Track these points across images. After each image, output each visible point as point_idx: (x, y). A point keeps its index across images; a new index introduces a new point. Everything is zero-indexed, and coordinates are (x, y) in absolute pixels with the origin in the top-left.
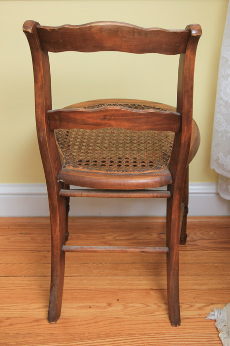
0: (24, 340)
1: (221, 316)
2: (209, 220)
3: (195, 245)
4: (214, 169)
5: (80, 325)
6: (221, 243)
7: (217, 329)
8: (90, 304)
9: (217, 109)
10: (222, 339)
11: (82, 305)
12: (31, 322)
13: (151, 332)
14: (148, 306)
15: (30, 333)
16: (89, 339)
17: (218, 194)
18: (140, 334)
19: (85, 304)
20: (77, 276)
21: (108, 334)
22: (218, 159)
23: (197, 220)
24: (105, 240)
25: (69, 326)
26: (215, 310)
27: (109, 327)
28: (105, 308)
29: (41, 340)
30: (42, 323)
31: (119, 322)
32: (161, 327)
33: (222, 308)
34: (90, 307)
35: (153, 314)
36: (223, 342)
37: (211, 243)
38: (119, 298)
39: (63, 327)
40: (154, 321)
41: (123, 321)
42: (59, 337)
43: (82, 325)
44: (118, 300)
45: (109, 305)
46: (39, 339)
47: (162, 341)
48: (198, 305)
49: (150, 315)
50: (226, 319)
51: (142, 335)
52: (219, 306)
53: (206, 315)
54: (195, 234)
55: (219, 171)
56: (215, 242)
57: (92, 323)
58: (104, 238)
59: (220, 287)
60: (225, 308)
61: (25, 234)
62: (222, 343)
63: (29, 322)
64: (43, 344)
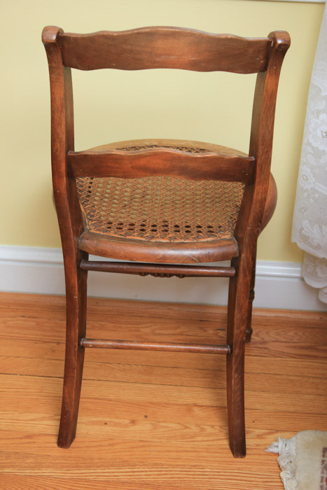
0: (8, 461)
1: (287, 449)
2: (289, 315)
3: (265, 348)
4: (296, 243)
5: (87, 447)
6: (302, 348)
7: (279, 466)
8: (107, 420)
9: (303, 159)
10: (284, 480)
11: (95, 419)
12: (21, 438)
13: (186, 463)
14: (186, 428)
15: (16, 453)
16: (99, 467)
17: (302, 279)
18: (170, 465)
19: (99, 419)
21: (126, 461)
22: (302, 228)
23: (273, 315)
24: (138, 333)
25: (73, 447)
26: (280, 440)
27: (128, 453)
28: (126, 426)
29: (31, 463)
31: (144, 446)
32: (201, 458)
33: (291, 438)
34: (106, 424)
35: (192, 440)
36: (285, 483)
37: (288, 347)
38: (147, 414)
40: (193, 450)
41: (149, 446)
42: (57, 462)
43: (91, 447)
44: (146, 417)
45: (133, 422)
46: (28, 461)
47: (200, 477)
48: (258, 432)
49: (189, 440)
50: (293, 452)
51: (173, 466)
52: (287, 434)
53: (267, 446)
54: (268, 333)
55: (302, 246)
56: (294, 347)
57: (105, 446)
58: (139, 331)
59: (292, 409)
60: (294, 438)
61: (29, 317)
62: (283, 486)
63: (18, 438)
64: (33, 468)
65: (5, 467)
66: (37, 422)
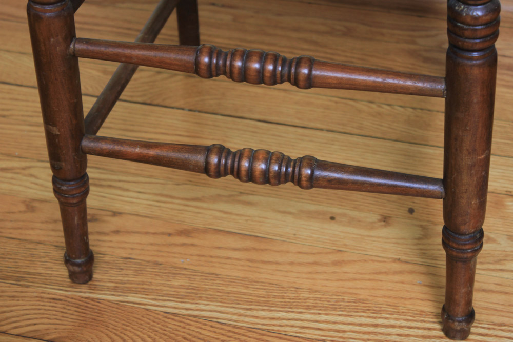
0: (139, 279)
5: (292, 263)
8: (335, 210)
11: (312, 207)
12: (170, 235)
15: (157, 264)
16: (308, 307)
19: (320, 208)
20: (322, 130)
21: (363, 301)
25: (264, 262)
27: (368, 284)
28: (371, 226)
29: (181, 287)
30: (195, 241)
34: (332, 218)
35: (498, 267)
39: (249, 260)
40: (499, 288)
41: (412, 272)
42: (230, 289)
43: (300, 264)
44: (411, 211)
45: (386, 220)
46: (176, 283)
49: (492, 267)
57: (326, 264)
58: (414, 43)
63: (163, 234)
64: (181, 298)
65: (130, 291)
66: (205, 205)
